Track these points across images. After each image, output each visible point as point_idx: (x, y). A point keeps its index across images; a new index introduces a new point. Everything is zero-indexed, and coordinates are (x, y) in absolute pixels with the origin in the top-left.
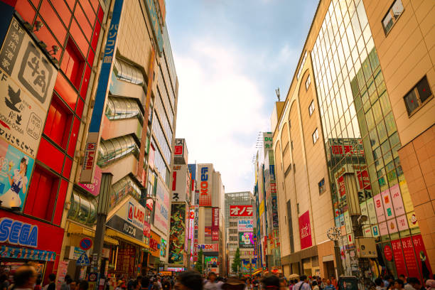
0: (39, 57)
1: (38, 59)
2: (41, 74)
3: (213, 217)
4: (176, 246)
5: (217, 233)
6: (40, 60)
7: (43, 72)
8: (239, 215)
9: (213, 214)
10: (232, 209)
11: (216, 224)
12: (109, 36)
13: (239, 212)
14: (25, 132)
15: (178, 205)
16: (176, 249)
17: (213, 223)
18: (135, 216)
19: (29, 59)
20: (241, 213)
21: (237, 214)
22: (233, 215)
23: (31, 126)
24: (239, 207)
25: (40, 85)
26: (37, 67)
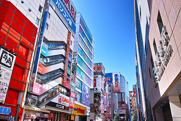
0: (7, 54)
1: (7, 55)
2: (9, 59)
4: (97, 112)
5: (124, 105)
6: (8, 55)
7: (9, 58)
9: (122, 96)
11: (123, 101)
12: (40, 36)
13: (134, 94)
14: (3, 79)
15: (97, 93)
18: (63, 101)
19: (3, 56)
21: (133, 95)
22: (131, 96)
23: (6, 76)
24: (134, 92)
25: (9, 63)
26: (7, 57)
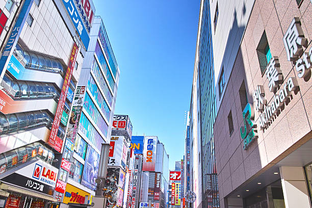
3: (156, 180)
4: (110, 202)
5: (158, 194)
8: (177, 179)
9: (156, 177)
10: (171, 174)
11: (158, 186)
12: (11, 35)
13: (177, 176)
15: (114, 169)
16: (110, 205)
17: (156, 185)
18: (43, 175)
20: (178, 178)
21: (175, 178)
22: (172, 179)
24: (177, 173)
